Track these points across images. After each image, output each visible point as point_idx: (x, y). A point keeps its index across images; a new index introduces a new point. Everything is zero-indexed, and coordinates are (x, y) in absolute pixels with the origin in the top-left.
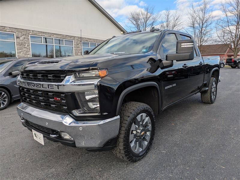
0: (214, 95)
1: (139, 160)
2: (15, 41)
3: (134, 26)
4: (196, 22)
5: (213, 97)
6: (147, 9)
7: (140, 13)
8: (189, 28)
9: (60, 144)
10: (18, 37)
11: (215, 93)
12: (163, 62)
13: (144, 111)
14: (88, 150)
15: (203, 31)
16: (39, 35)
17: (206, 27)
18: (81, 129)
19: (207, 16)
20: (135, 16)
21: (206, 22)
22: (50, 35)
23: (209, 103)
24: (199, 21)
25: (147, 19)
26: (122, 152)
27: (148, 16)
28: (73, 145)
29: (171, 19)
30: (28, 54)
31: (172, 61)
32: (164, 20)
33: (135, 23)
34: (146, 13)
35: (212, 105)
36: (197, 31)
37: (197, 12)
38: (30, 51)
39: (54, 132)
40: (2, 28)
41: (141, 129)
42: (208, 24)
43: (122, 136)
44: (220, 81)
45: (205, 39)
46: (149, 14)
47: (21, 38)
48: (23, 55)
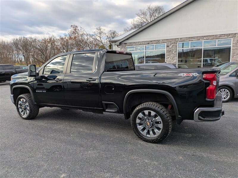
16: (187, 41)
22: (198, 38)
30: (174, 58)
38: (177, 57)
47: (170, 47)
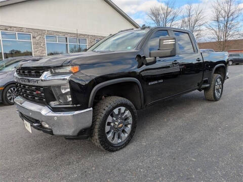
0: (219, 92)
1: (117, 150)
2: (32, 41)
3: (153, 22)
4: (220, 16)
5: (218, 94)
6: (167, 4)
7: (160, 8)
8: (213, 22)
9: (41, 132)
10: (34, 37)
11: (220, 90)
12: (146, 59)
13: (122, 105)
14: (66, 139)
15: (228, 25)
16: (54, 34)
17: (232, 20)
18: (56, 118)
19: (233, 8)
20: (154, 12)
21: (232, 15)
22: (64, 34)
23: (213, 101)
24: (224, 14)
25: (167, 14)
26: (98, 141)
27: (169, 11)
28: (51, 133)
29: (193, 13)
30: (44, 52)
31: (155, 58)
32: (186, 14)
33: (154, 19)
34: (166, 8)
35: (216, 102)
36: (222, 25)
37: (222, 5)
38: (45, 50)
39: (37, 121)
40: (19, 29)
41: (119, 121)
42: (235, 16)
43: (97, 127)
44: (228, 78)
45: (231, 33)
46: (169, 9)
47: (37, 38)
48: (39, 54)
